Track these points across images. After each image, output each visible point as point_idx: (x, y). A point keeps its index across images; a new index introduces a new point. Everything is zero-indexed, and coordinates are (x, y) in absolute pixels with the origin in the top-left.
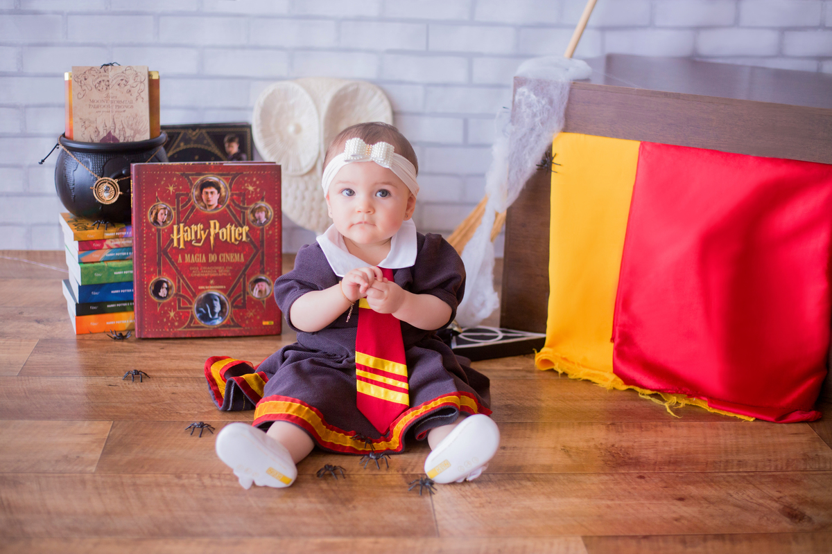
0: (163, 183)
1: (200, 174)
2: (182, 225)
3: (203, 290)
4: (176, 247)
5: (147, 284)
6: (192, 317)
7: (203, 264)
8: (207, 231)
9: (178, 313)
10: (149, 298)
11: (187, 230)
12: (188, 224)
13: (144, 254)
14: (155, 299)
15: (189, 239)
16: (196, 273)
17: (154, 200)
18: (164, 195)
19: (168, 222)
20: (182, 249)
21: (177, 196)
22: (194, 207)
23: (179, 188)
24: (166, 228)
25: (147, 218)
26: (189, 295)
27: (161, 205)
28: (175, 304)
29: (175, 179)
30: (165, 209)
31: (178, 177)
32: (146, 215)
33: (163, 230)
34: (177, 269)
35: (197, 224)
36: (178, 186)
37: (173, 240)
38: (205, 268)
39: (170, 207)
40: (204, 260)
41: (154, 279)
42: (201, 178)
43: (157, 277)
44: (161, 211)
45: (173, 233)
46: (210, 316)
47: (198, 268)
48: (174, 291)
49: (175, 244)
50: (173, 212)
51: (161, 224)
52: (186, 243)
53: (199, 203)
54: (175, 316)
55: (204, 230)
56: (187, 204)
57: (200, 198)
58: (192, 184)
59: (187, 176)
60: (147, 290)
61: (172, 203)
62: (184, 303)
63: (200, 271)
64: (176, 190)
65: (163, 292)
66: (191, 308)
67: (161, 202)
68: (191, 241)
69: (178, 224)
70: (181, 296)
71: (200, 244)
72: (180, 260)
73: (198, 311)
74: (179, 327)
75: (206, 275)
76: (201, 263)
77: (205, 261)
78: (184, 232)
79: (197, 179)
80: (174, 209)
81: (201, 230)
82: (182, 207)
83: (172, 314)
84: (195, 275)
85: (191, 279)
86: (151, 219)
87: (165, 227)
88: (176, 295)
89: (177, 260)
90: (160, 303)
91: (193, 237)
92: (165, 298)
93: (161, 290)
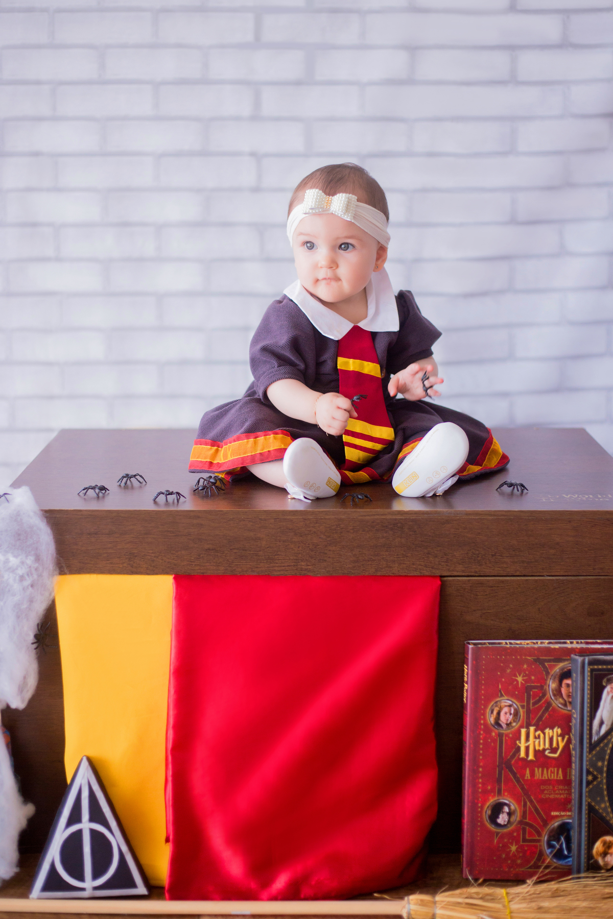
0: (508, 671)
1: (559, 660)
2: (532, 729)
3: (557, 817)
4: (523, 759)
5: (482, 807)
6: (541, 854)
7: (559, 782)
8: (567, 737)
9: (521, 847)
10: (483, 825)
11: (539, 736)
12: (541, 727)
13: (479, 767)
14: (492, 828)
15: (541, 748)
16: (550, 794)
17: (496, 694)
18: (510, 687)
19: (514, 724)
20: (531, 761)
21: (527, 689)
22: (549, 704)
23: (530, 678)
24: (512, 733)
25: (485, 719)
26: (538, 824)
27: (505, 701)
28: (518, 835)
29: (525, 666)
30: (510, 706)
31: (530, 664)
32: (484, 714)
33: (507, 735)
34: (523, 788)
35: (552, 728)
36: (529, 676)
37: (519, 749)
38: (561, 787)
39: (517, 704)
40: (561, 776)
41: (492, 801)
42: (561, 665)
43: (496, 798)
44: (506, 709)
45: (519, 739)
46: (566, 853)
47: (551, 787)
48: (517, 817)
49: (522, 754)
50: (521, 710)
51: (504, 726)
52: (536, 752)
53: (556, 699)
54: (517, 850)
55: (563, 736)
56: (540, 700)
57: (558, 693)
58: (548, 673)
59: (542, 662)
60: (481, 814)
61: (520, 699)
62: (531, 834)
63: (554, 791)
64: (526, 681)
65: (502, 819)
66: (539, 841)
67: (506, 698)
68: (544, 750)
69: (528, 728)
70: (527, 824)
71: (556, 755)
72: (528, 775)
73: (550, 846)
74: (521, 866)
75: (562, 796)
76: (557, 781)
77: (562, 778)
78: (535, 738)
79: (555, 666)
80: (523, 707)
81: (558, 736)
82: (534, 704)
83: (514, 848)
84: (547, 796)
85: (541, 801)
86: (492, 720)
87: (509, 731)
88: (521, 822)
89: (523, 775)
90: (498, 833)
91: (547, 746)
92: (504, 826)
93: (501, 816)
